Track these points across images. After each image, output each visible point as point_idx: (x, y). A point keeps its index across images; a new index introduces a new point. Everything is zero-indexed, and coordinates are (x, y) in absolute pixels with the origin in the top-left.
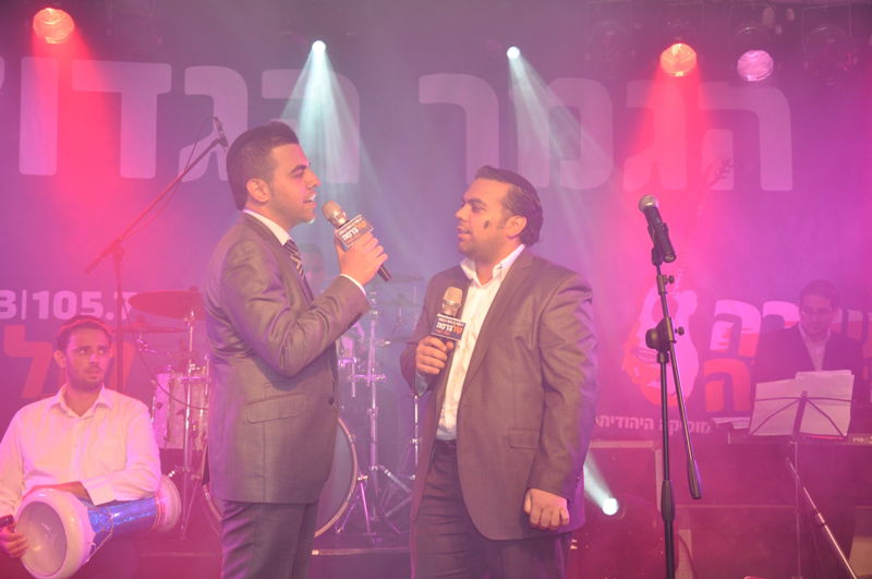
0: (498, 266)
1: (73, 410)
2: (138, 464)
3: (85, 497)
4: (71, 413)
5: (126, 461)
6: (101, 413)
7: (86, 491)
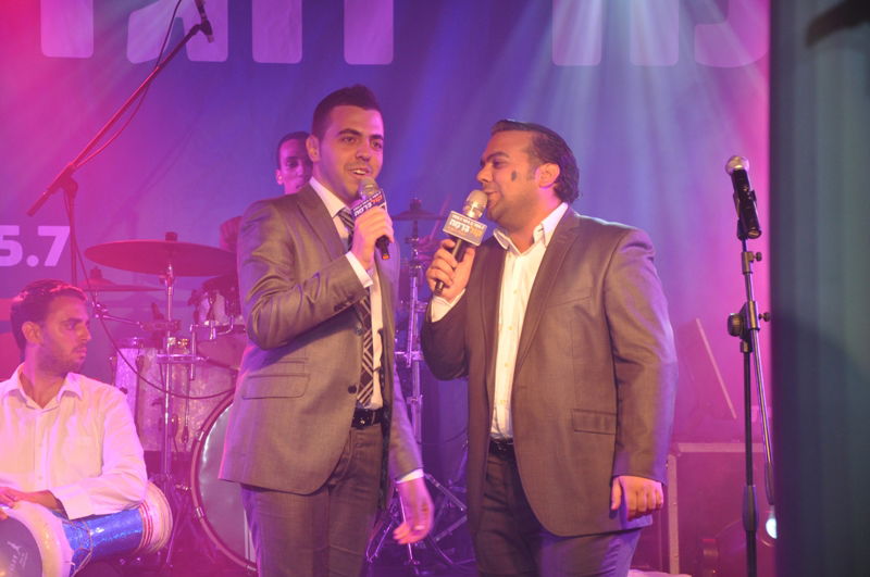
0: (539, 227)
1: (34, 399)
2: (117, 467)
3: (59, 509)
4: (30, 402)
5: (102, 464)
6: (68, 402)
7: (58, 501)
